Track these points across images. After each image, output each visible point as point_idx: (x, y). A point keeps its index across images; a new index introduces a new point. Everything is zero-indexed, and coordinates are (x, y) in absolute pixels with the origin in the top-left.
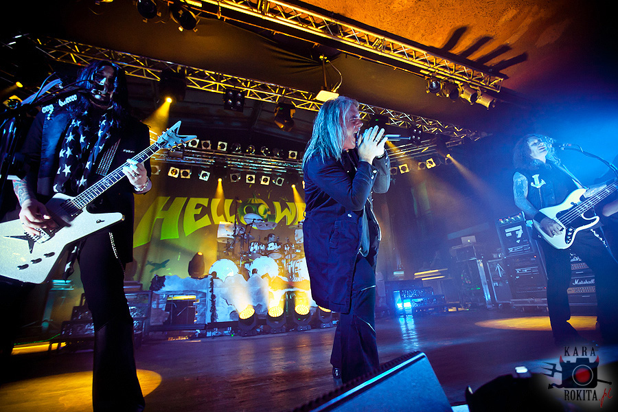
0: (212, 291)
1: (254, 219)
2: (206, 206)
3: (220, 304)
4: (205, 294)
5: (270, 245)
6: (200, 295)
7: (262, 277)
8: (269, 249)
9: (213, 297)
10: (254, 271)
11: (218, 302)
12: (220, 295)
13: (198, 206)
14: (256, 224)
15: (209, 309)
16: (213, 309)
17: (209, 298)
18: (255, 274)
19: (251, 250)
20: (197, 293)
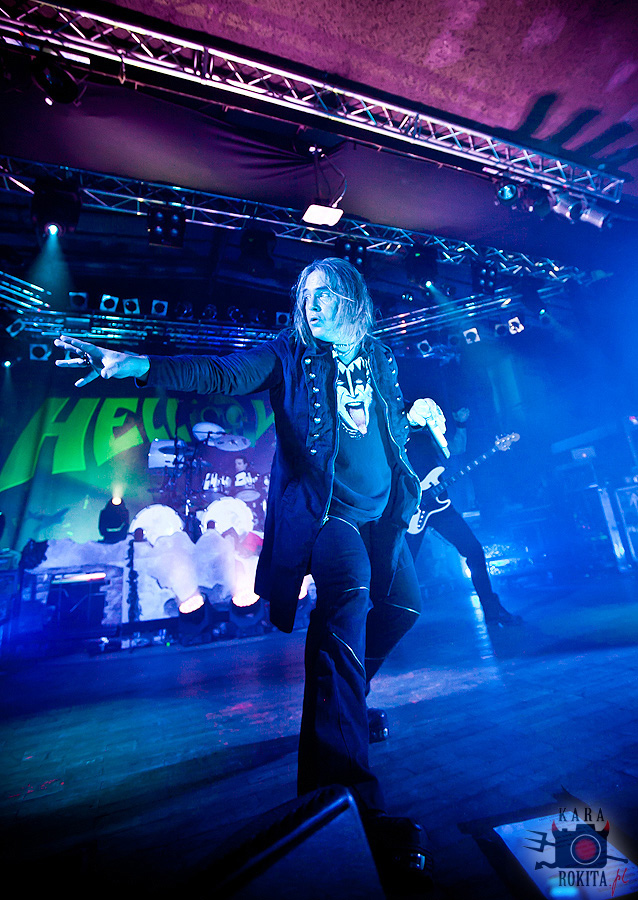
0: (131, 565)
1: (210, 433)
2: (134, 410)
3: (146, 588)
4: (120, 571)
5: (238, 477)
6: (112, 572)
7: (224, 535)
8: (237, 484)
9: (133, 575)
10: (211, 525)
11: (142, 584)
12: (146, 571)
13: (120, 412)
14: (213, 440)
15: (125, 597)
16: (134, 598)
17: (126, 577)
18: (211, 530)
19: (206, 487)
20: (106, 568)
